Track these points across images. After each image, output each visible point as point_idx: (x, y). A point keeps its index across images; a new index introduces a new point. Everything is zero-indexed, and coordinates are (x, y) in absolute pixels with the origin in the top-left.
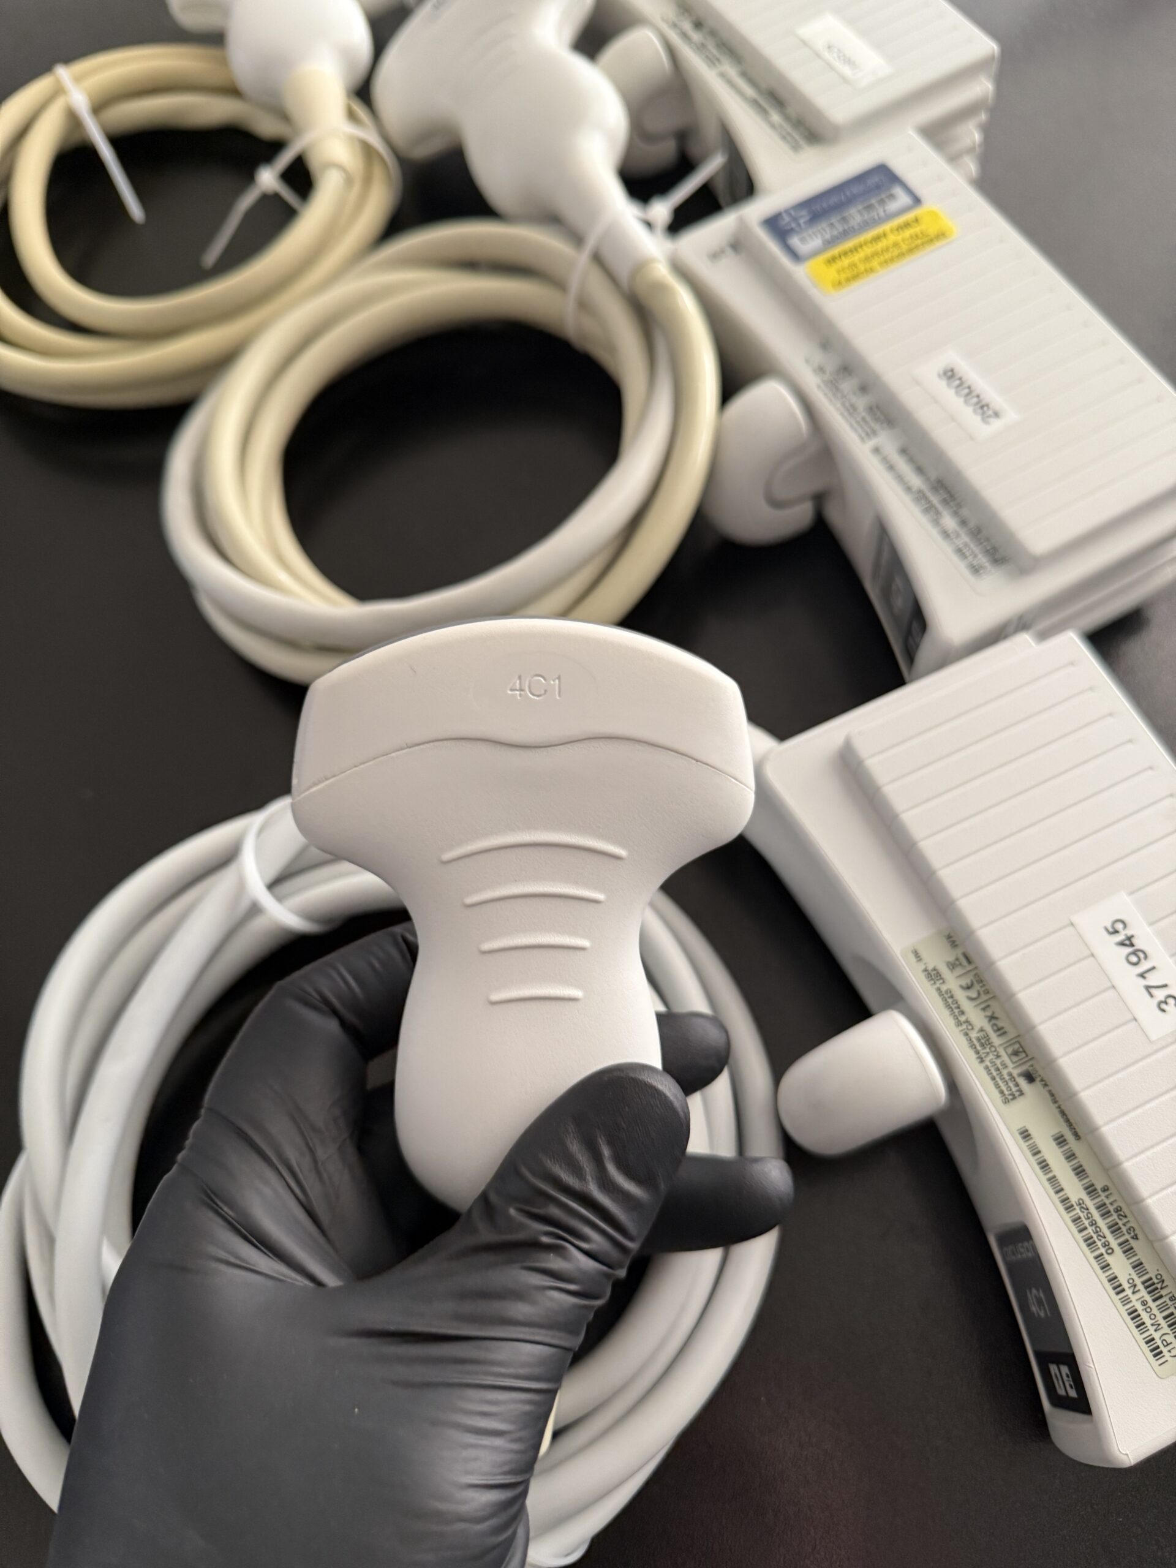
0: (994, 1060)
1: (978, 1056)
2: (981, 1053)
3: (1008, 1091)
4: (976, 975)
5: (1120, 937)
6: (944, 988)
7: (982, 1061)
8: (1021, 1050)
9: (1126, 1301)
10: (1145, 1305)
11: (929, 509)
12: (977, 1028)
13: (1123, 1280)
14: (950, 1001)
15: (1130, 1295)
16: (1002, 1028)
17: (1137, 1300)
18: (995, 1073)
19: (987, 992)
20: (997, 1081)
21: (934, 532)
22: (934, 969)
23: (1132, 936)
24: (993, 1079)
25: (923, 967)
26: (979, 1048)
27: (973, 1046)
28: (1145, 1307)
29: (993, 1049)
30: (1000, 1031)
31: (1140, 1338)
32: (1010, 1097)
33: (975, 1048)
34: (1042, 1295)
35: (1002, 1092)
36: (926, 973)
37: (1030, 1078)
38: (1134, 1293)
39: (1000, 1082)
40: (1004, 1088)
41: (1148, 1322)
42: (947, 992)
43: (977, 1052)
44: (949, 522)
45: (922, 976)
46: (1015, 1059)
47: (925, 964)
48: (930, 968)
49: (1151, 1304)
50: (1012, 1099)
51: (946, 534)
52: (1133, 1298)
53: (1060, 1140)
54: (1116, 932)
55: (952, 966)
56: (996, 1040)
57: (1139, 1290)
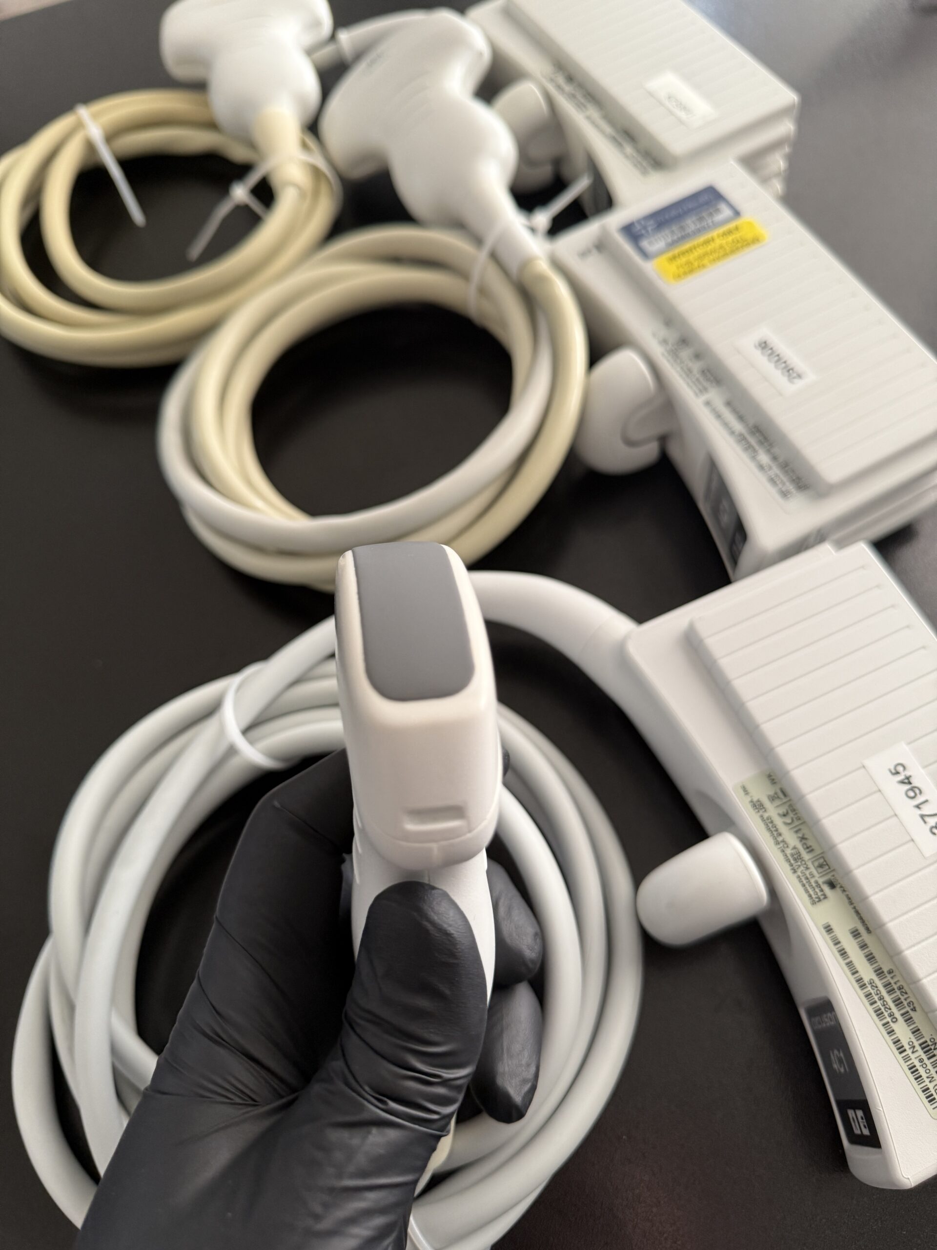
0: (804, 871)
1: (792, 867)
2: (794, 866)
3: (815, 895)
4: (791, 806)
5: (901, 777)
6: (766, 815)
7: (795, 871)
8: (825, 863)
9: (907, 1059)
10: (922, 1062)
11: (748, 448)
12: (791, 847)
13: (905, 1043)
14: (770, 825)
15: (910, 1054)
16: (811, 846)
17: (916, 1058)
18: (805, 882)
19: (799, 819)
20: (806, 888)
21: (752, 466)
22: (758, 801)
23: (910, 776)
24: (804, 885)
25: (749, 799)
26: (792, 862)
27: (788, 860)
28: (921, 1064)
29: (803, 863)
30: (809, 849)
31: (918, 1088)
32: (817, 900)
33: (790, 862)
34: (842, 1055)
35: (810, 896)
36: (752, 803)
37: (832, 885)
38: (913, 1052)
39: (809, 888)
40: (812, 892)
41: (924, 1075)
42: (768, 819)
43: (791, 865)
44: (764, 458)
45: (749, 806)
46: (820, 870)
47: (751, 797)
48: (755, 799)
49: (926, 1061)
50: (818, 901)
51: (761, 467)
52: (913, 1056)
53: (856, 934)
54: (897, 773)
55: (772, 799)
56: (806, 856)
57: (917, 1051)
